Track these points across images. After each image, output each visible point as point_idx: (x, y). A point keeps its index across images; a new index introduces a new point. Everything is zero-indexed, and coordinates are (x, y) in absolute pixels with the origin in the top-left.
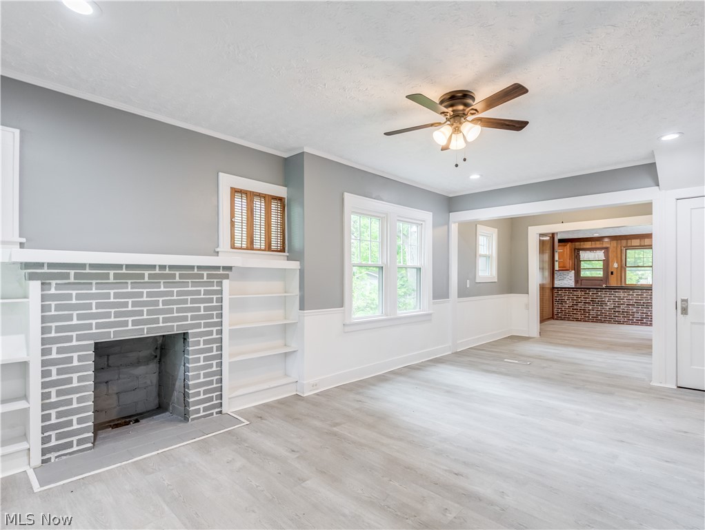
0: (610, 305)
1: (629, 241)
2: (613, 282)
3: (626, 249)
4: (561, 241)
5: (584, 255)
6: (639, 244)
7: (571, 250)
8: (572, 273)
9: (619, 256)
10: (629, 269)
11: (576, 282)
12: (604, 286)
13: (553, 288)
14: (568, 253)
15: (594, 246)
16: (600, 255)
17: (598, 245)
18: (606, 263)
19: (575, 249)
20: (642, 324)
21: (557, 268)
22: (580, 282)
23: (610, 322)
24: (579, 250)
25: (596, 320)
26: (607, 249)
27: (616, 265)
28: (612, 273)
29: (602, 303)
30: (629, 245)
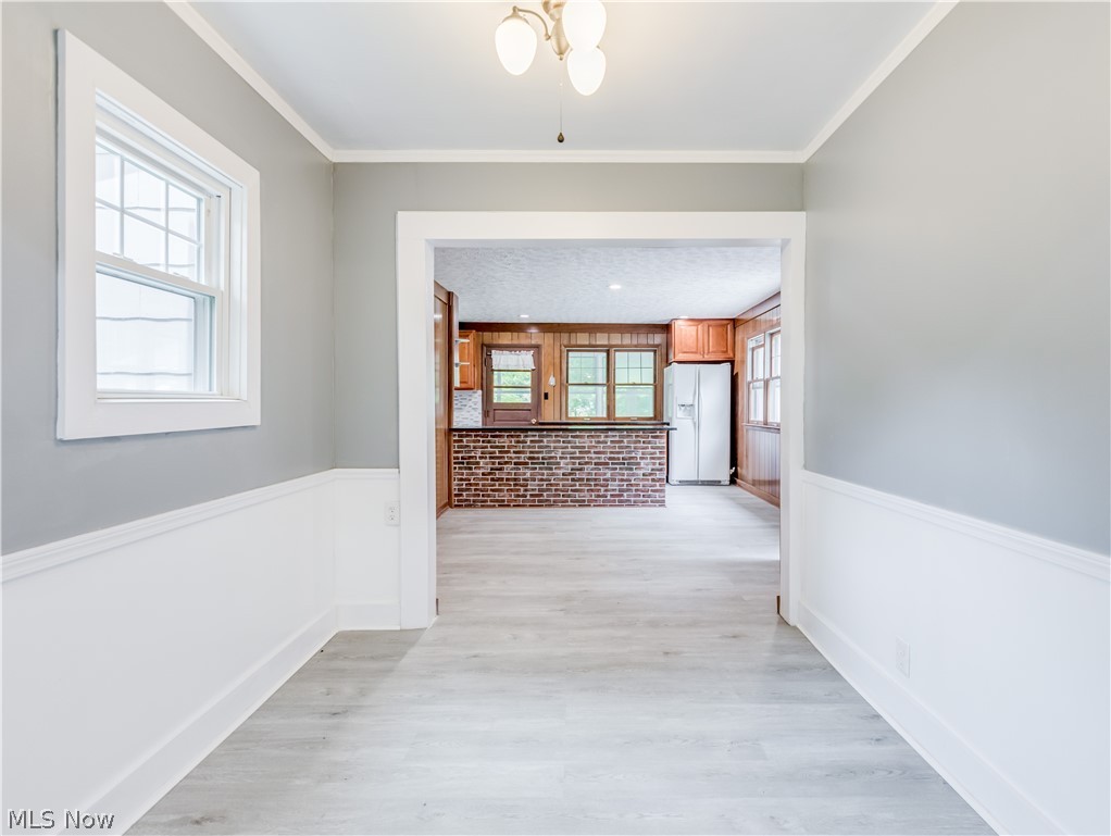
0: (565, 466)
1: (573, 335)
2: (549, 414)
3: (568, 351)
4: (463, 326)
5: (499, 359)
6: (587, 343)
7: (476, 346)
8: (478, 395)
9: (557, 361)
10: (575, 388)
11: (486, 414)
12: (534, 421)
13: (451, 430)
14: (472, 352)
15: (515, 342)
16: (526, 359)
17: (522, 339)
18: (538, 375)
19: (483, 345)
20: (622, 503)
21: (457, 383)
22: (491, 414)
23: (564, 504)
24: (490, 347)
25: (538, 501)
26: (537, 347)
27: (552, 381)
28: (546, 396)
29: (550, 463)
30: (573, 342)
